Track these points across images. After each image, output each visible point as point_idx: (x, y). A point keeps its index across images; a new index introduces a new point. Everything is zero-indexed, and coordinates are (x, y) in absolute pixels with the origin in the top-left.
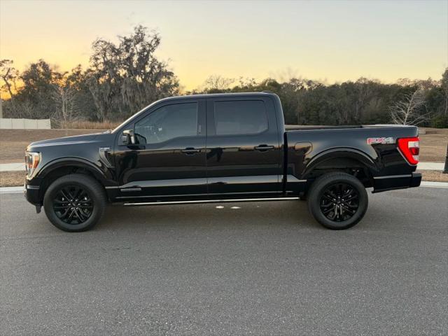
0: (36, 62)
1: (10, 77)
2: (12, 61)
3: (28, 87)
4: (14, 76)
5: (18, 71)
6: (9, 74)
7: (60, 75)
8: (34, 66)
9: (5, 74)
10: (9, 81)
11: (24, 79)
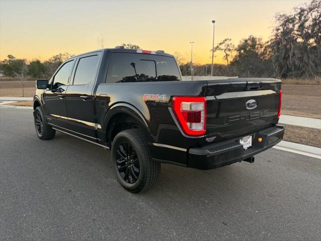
0: (247, 38)
1: (230, 50)
2: (231, 39)
3: (240, 55)
4: (231, 49)
5: (234, 46)
6: (228, 47)
7: (261, 45)
8: (246, 41)
9: (225, 48)
10: (228, 53)
11: (238, 50)
